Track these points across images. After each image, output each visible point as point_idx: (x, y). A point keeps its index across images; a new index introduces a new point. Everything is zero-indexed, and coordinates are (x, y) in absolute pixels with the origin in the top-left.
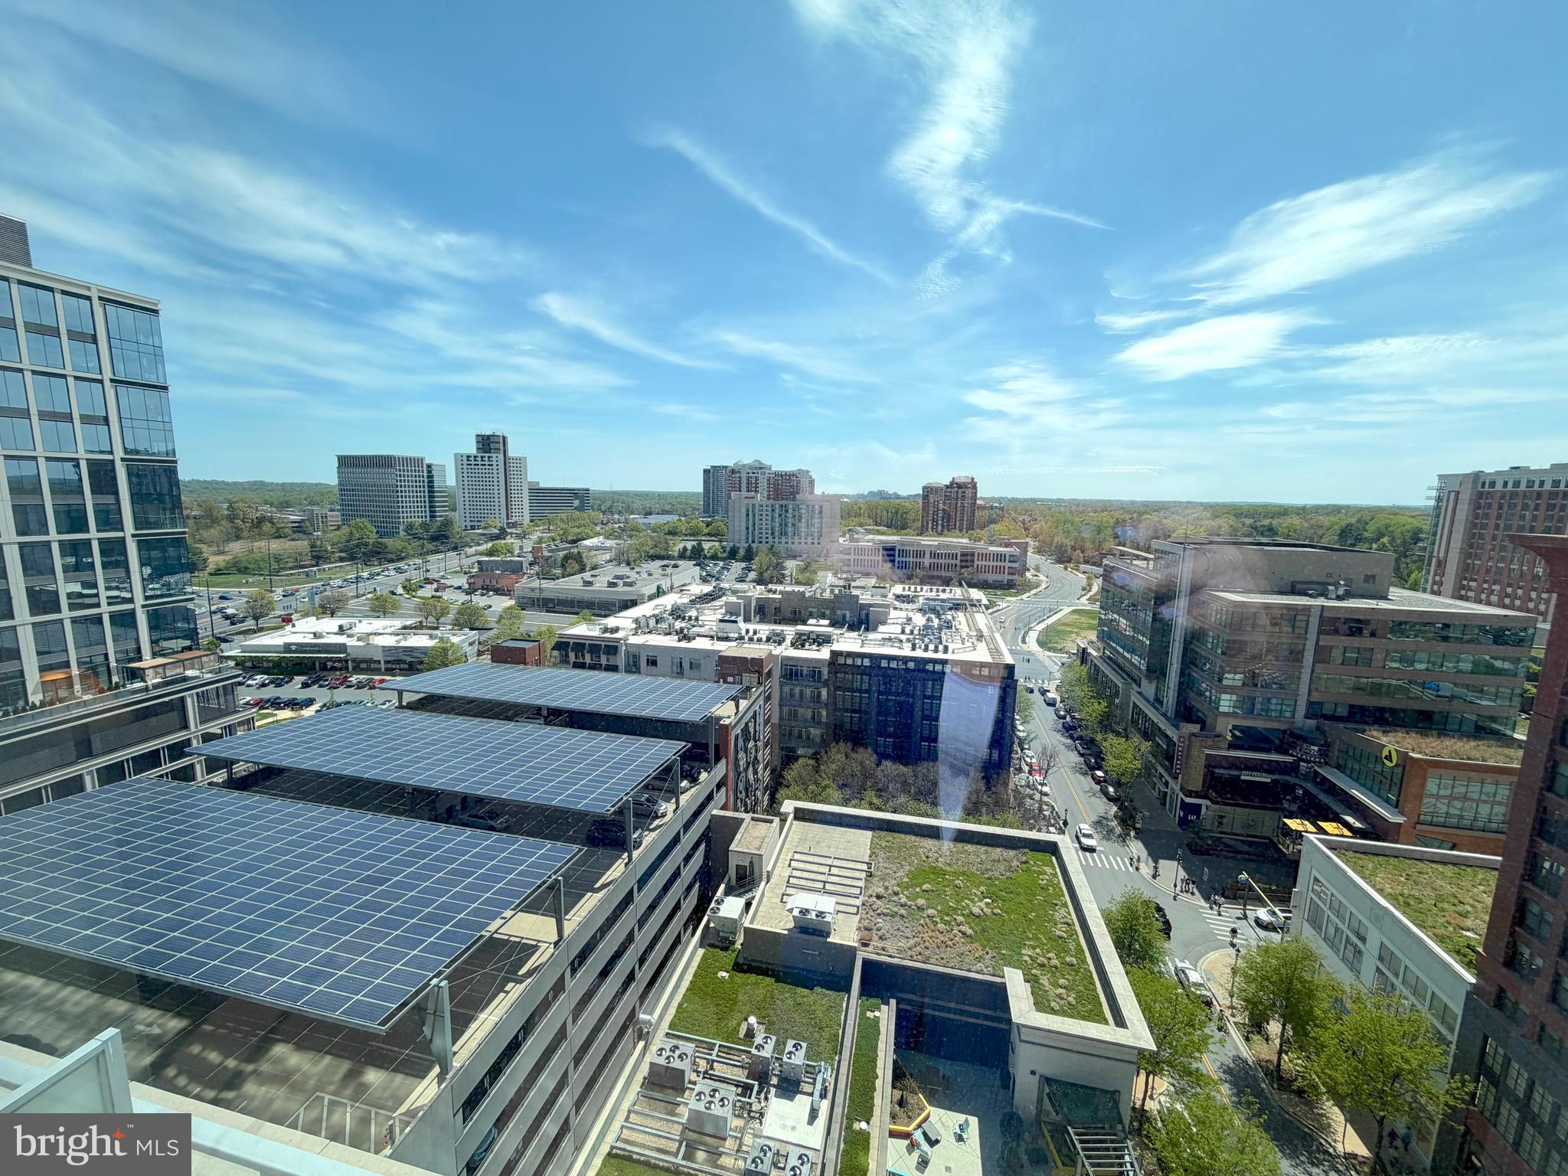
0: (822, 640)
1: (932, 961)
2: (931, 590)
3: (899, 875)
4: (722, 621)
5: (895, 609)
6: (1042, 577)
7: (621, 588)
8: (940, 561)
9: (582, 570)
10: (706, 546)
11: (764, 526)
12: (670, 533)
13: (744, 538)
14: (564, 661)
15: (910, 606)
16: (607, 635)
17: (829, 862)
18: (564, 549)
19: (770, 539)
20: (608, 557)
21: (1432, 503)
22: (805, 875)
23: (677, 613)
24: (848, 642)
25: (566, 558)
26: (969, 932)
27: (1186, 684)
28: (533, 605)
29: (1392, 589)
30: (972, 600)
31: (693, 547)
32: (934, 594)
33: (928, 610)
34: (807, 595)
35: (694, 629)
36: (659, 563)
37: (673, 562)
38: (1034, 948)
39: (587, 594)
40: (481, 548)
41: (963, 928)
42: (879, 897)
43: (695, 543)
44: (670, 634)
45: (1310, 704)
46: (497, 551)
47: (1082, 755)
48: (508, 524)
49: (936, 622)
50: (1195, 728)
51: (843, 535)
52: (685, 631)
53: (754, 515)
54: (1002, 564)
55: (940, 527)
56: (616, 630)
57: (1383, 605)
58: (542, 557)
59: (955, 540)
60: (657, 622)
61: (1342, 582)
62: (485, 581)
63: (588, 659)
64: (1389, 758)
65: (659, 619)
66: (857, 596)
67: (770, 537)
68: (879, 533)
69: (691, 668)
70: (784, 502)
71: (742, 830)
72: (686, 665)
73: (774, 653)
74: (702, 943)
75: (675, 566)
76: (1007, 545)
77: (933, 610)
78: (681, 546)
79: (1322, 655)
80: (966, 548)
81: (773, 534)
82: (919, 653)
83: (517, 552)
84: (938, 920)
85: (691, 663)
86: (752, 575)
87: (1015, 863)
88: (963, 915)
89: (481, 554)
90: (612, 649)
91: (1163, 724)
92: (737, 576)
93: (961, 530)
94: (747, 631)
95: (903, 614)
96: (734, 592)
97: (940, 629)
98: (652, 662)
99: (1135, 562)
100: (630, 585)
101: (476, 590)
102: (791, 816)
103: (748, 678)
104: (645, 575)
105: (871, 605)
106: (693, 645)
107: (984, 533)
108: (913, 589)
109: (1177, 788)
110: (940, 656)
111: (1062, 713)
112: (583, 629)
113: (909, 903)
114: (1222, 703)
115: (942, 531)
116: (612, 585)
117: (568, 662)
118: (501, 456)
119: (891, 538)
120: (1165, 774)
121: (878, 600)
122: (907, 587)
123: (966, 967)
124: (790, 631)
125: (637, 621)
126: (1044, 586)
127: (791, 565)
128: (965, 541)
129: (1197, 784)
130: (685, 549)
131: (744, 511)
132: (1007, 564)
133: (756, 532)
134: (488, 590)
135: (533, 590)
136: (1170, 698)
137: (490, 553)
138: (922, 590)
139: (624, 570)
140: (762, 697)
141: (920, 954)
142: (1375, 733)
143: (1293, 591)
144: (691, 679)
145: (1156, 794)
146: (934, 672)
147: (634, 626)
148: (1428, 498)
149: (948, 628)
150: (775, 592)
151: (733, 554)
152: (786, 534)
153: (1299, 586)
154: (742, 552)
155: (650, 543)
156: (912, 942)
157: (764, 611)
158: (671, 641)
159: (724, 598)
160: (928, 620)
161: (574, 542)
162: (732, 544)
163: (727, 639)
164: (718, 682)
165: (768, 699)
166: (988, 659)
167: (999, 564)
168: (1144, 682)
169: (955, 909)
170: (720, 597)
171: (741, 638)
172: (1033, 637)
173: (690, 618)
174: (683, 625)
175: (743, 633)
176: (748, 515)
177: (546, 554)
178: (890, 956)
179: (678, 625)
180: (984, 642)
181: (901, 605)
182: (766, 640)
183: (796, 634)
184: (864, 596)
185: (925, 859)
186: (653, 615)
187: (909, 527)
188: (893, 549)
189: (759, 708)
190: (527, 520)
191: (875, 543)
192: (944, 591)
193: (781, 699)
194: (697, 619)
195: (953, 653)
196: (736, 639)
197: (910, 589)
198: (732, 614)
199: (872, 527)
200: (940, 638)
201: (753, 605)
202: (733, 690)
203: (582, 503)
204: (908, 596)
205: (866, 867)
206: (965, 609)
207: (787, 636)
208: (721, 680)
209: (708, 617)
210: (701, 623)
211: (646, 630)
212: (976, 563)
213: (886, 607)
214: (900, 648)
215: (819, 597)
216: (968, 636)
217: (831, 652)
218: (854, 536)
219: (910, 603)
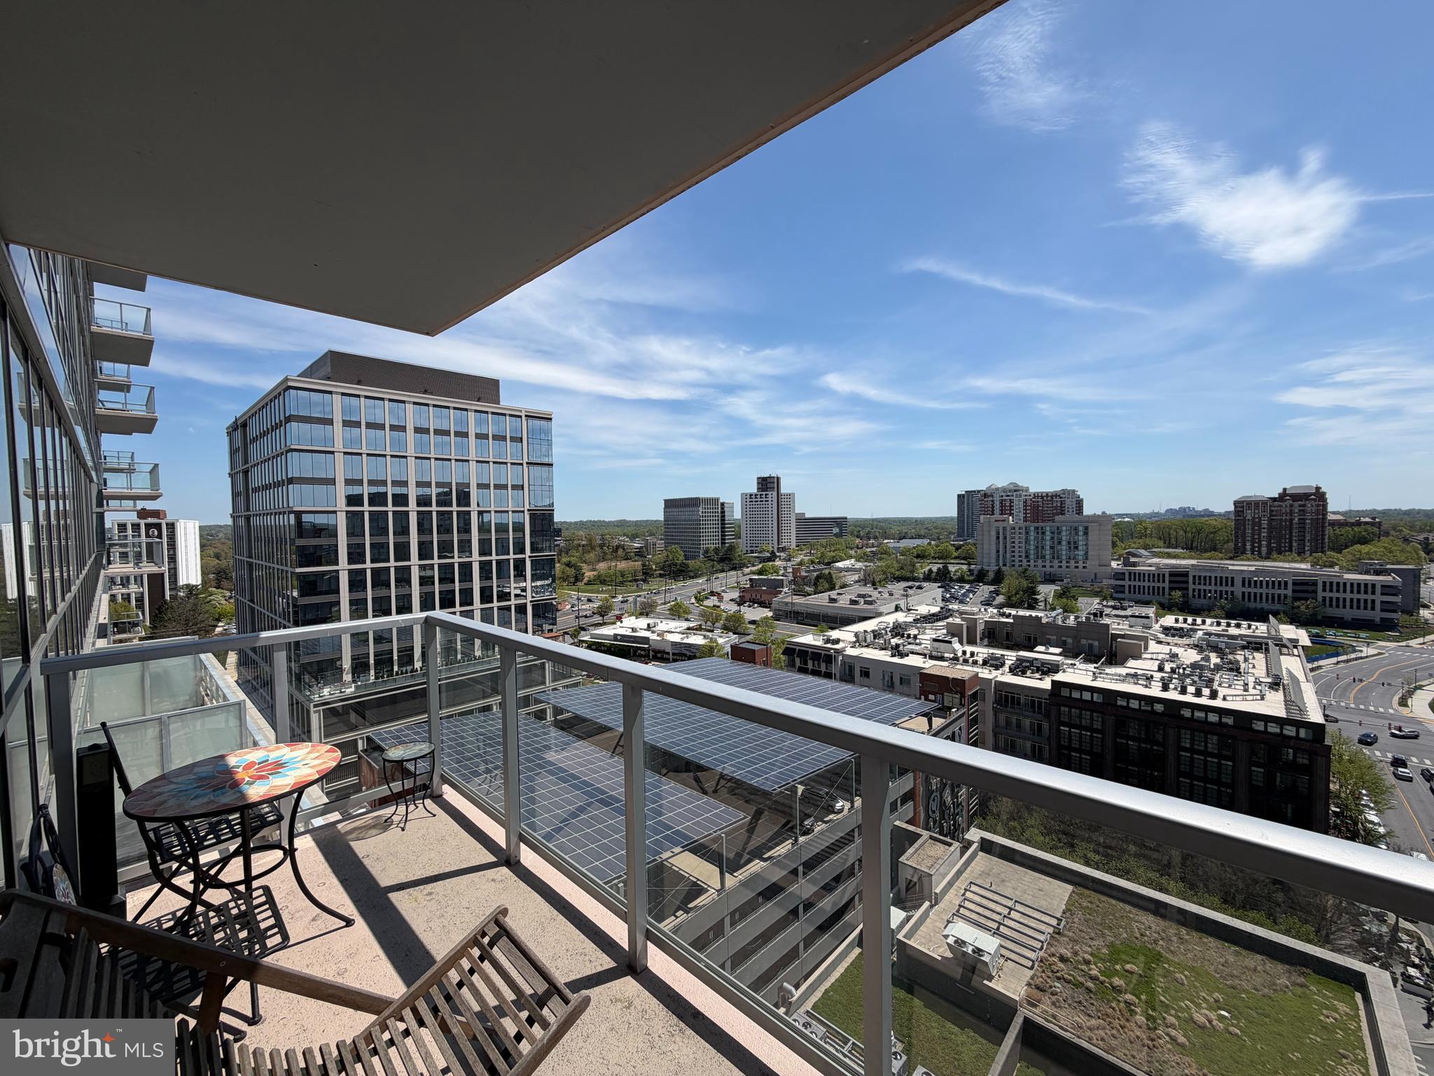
0: (1048, 669)
2: (1219, 624)
3: (1096, 943)
4: (935, 640)
5: (1160, 642)
7: (862, 606)
8: (1258, 591)
9: (832, 588)
10: (952, 568)
11: (1017, 549)
12: (918, 556)
13: (993, 561)
14: (791, 665)
15: (1186, 641)
16: (829, 645)
17: (1010, 904)
18: (818, 570)
19: (1025, 563)
20: (856, 577)
22: (980, 910)
23: (898, 630)
24: (1079, 674)
25: (818, 578)
26: (1182, 1040)
28: (787, 617)
30: (1281, 640)
31: (939, 569)
32: (1221, 628)
33: (1208, 645)
34: (1044, 621)
35: (910, 647)
36: (904, 584)
37: (917, 584)
39: (831, 609)
40: (754, 569)
41: (1173, 1032)
42: (1063, 959)
43: (941, 566)
44: (886, 649)
46: (766, 571)
48: (778, 548)
49: (1214, 659)
51: (1118, 560)
52: (901, 648)
53: (1005, 538)
54: (1369, 597)
55: (1264, 550)
56: (837, 641)
58: (800, 577)
59: (1286, 565)
60: (875, 637)
62: (750, 596)
63: (823, 668)
65: (876, 634)
66: (1107, 626)
67: (1025, 561)
68: (1169, 556)
69: (901, 683)
71: (916, 845)
72: (897, 680)
73: (980, 675)
75: (920, 588)
76: (1378, 573)
77: (1215, 647)
78: (927, 569)
80: (1304, 575)
81: (1027, 557)
82: (1173, 695)
83: (781, 572)
84: (1138, 1010)
85: (901, 679)
86: (1000, 599)
87: (1283, 982)
88: (1178, 1017)
89: (753, 573)
90: (829, 659)
92: (983, 599)
93: (1299, 554)
94: (964, 653)
95: (1166, 649)
96: (961, 613)
97: (1218, 668)
98: (865, 674)
100: (870, 603)
101: (745, 602)
102: (975, 846)
103: (948, 699)
104: (886, 595)
105: (1123, 636)
106: (905, 661)
107: (1344, 557)
108: (1190, 622)
110: (1203, 701)
112: (809, 639)
113: (1102, 978)
115: (1269, 553)
116: (853, 602)
117: (793, 666)
118: (775, 493)
119: (1184, 562)
121: (1137, 631)
122: (1181, 618)
124: (1011, 657)
125: (856, 635)
127: (1047, 591)
128: (1305, 566)
130: (930, 571)
131: (994, 534)
132: (1379, 598)
133: (1008, 556)
134: (754, 603)
135: (787, 604)
137: (760, 572)
138: (1204, 622)
139: (868, 590)
140: (964, 719)
141: (1103, 1039)
144: (902, 694)
146: (1192, 720)
147: (854, 639)
149: (1231, 670)
150: (1009, 616)
151: (980, 577)
152: (1043, 557)
154: (991, 575)
155: (896, 565)
156: (1094, 1022)
157: (994, 635)
158: (884, 656)
159: (950, 620)
160: (1203, 659)
161: (829, 564)
162: (979, 567)
163: (942, 659)
164: (920, 699)
165: (973, 722)
166: (1281, 713)
167: (1362, 597)
169: (1168, 1006)
170: (948, 618)
171: (956, 659)
173: (909, 636)
174: (901, 641)
175: (960, 654)
176: (998, 538)
177: (804, 574)
178: (1062, 1028)
179: (894, 641)
180: (1281, 692)
181: (1169, 639)
182: (981, 663)
183: (1017, 660)
184: (1117, 626)
185: (1138, 935)
186: (873, 631)
187: (1215, 549)
188: (1186, 575)
189: (960, 729)
190: (793, 545)
191: (1158, 568)
192: (1238, 626)
193: (996, 725)
194: (915, 637)
195: (1224, 699)
196: (951, 659)
197: (1185, 621)
198: (953, 635)
199: (1162, 550)
200: (1211, 681)
201: (980, 627)
202: (928, 707)
203: (841, 530)
204: (1182, 629)
205: (1054, 922)
206: (1267, 650)
207: (1007, 662)
208: (923, 697)
209: (927, 636)
210: (918, 641)
211: (864, 644)
212: (1321, 594)
213: (1146, 640)
214: (1146, 686)
215: (1060, 623)
216: (1258, 682)
217: (1053, 681)
218: (1132, 560)
219: (1181, 637)
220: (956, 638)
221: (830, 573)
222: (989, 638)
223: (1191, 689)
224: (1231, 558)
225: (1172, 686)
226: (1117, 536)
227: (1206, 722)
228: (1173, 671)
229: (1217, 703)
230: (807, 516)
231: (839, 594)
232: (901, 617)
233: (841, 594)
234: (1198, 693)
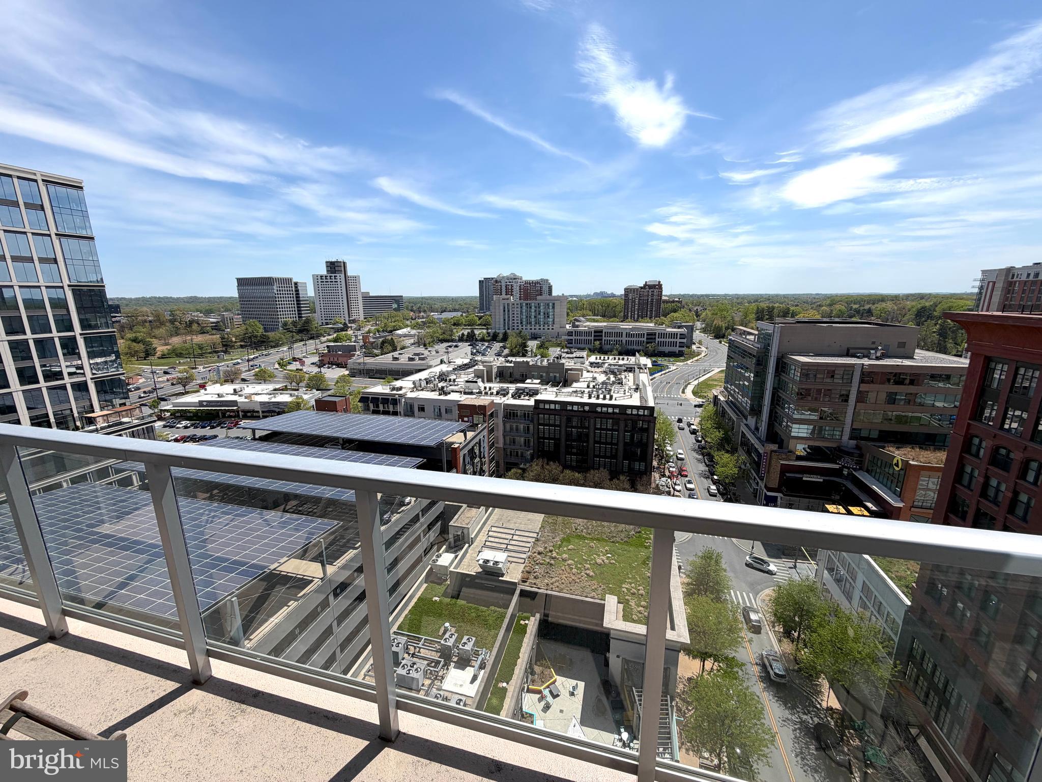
0: (533, 393)
1: (565, 591)
2: (615, 359)
3: (555, 540)
4: (467, 382)
5: (588, 371)
6: (703, 349)
7: (417, 362)
8: (632, 339)
9: (395, 350)
10: (477, 332)
11: (515, 318)
12: (454, 324)
13: (502, 326)
14: (366, 409)
15: (600, 369)
16: (394, 392)
17: (512, 532)
18: (383, 337)
19: (520, 327)
20: (412, 341)
21: (976, 290)
22: (497, 540)
23: (442, 377)
24: (549, 394)
25: (383, 343)
26: (592, 574)
27: (774, 418)
28: (361, 374)
29: (917, 351)
30: (640, 365)
31: (468, 333)
32: (615, 361)
33: (609, 372)
34: (531, 363)
35: (451, 387)
36: (446, 345)
37: (454, 344)
38: (631, 583)
39: (395, 365)
40: (330, 337)
41: (588, 572)
42: (539, 553)
43: (469, 331)
44: (435, 391)
45: (853, 430)
46: (340, 339)
47: (707, 466)
48: (349, 321)
49: (612, 378)
50: (774, 447)
51: (570, 324)
52: (445, 389)
53: (509, 311)
54: (675, 340)
55: (636, 316)
56: (400, 389)
57: (907, 362)
58: (369, 342)
59: (645, 324)
60: (427, 383)
61: (880, 348)
62: (329, 359)
63: (391, 409)
64: (897, 465)
65: (428, 381)
66: (564, 364)
67: (520, 326)
68: (594, 321)
69: (446, 412)
70: (529, 302)
71: (459, 513)
72: (443, 411)
73: (495, 401)
74: (427, 580)
75: (456, 346)
76: (679, 327)
77: (613, 373)
78: (460, 333)
79: (861, 397)
80: (651, 330)
81: (521, 323)
82: (593, 400)
83: (353, 339)
84: (574, 567)
85: (446, 409)
86: (506, 351)
87: (633, 532)
88: (590, 564)
89: (330, 341)
90: (395, 402)
91: (757, 445)
92: (496, 352)
93: (650, 318)
95: (590, 375)
96: (483, 362)
97: (614, 383)
98: (422, 409)
99: (748, 337)
100: (423, 359)
101: (325, 365)
103: (477, 419)
104: (434, 353)
105: (571, 370)
106: (449, 397)
107: (666, 320)
108: (602, 358)
109: (763, 486)
110: (607, 402)
111: (700, 439)
112: (379, 388)
113: (558, 557)
114: (793, 430)
115: (638, 318)
116: (411, 359)
117: (368, 410)
118: (343, 275)
119: (601, 324)
120: (757, 477)
121: (578, 366)
122: (598, 357)
123: (585, 594)
124: (512, 387)
125: (414, 383)
126: (703, 354)
127: (532, 344)
128: (652, 325)
129: (775, 483)
130: (463, 334)
131: (502, 308)
132: (679, 340)
133: (511, 323)
134: (333, 364)
135: (360, 364)
136: (763, 427)
137: (335, 340)
138: (608, 358)
139: (421, 350)
140: (486, 430)
141: (558, 587)
142: (891, 449)
143: (848, 354)
144: (448, 420)
145: (752, 490)
146: (601, 412)
147: (413, 386)
148: (973, 287)
149: (619, 383)
150: (511, 362)
151: (494, 338)
152: (530, 323)
153: (851, 351)
154: (501, 336)
155: (440, 331)
156: (554, 580)
157: (504, 375)
158: (434, 395)
159: (476, 367)
160: (607, 379)
161: (391, 331)
162: (494, 331)
163: (471, 393)
164: (459, 421)
165: (491, 431)
166: (638, 404)
167: (672, 340)
168: (749, 417)
169: (586, 560)
170: (474, 366)
171: (480, 392)
172: (690, 388)
173: (450, 380)
174: (445, 384)
175: (482, 389)
176: (504, 311)
177: (372, 340)
178: (539, 588)
179: (440, 385)
180: (639, 392)
181: (593, 369)
182: (495, 393)
183: (516, 389)
184: (568, 364)
185: (574, 530)
186: (426, 379)
187: (615, 316)
188: (601, 332)
189: (484, 437)
190: (362, 318)
191: (589, 328)
192: (623, 359)
193: (505, 431)
194: (454, 380)
195: (616, 400)
196: (477, 393)
197: (600, 358)
198: (478, 377)
199: (591, 317)
200: (610, 390)
201: (495, 370)
202: (464, 426)
203: (399, 306)
204: (599, 363)
205: (535, 535)
206: (634, 371)
207: (510, 391)
208: (460, 420)
209: (462, 379)
210: (456, 383)
211: (420, 389)
212: (657, 340)
213: (581, 370)
214: (581, 397)
215: (539, 364)
216: (630, 389)
217: (536, 401)
218: (577, 323)
219: (598, 367)
220: (480, 379)
221: (392, 339)
222: (500, 377)
223: (601, 396)
224: (622, 322)
225: (593, 396)
226: (570, 309)
227: (608, 413)
228: (594, 387)
229: (613, 402)
230: (371, 294)
231: (400, 354)
232: (444, 368)
233: (402, 354)
234: (604, 398)
